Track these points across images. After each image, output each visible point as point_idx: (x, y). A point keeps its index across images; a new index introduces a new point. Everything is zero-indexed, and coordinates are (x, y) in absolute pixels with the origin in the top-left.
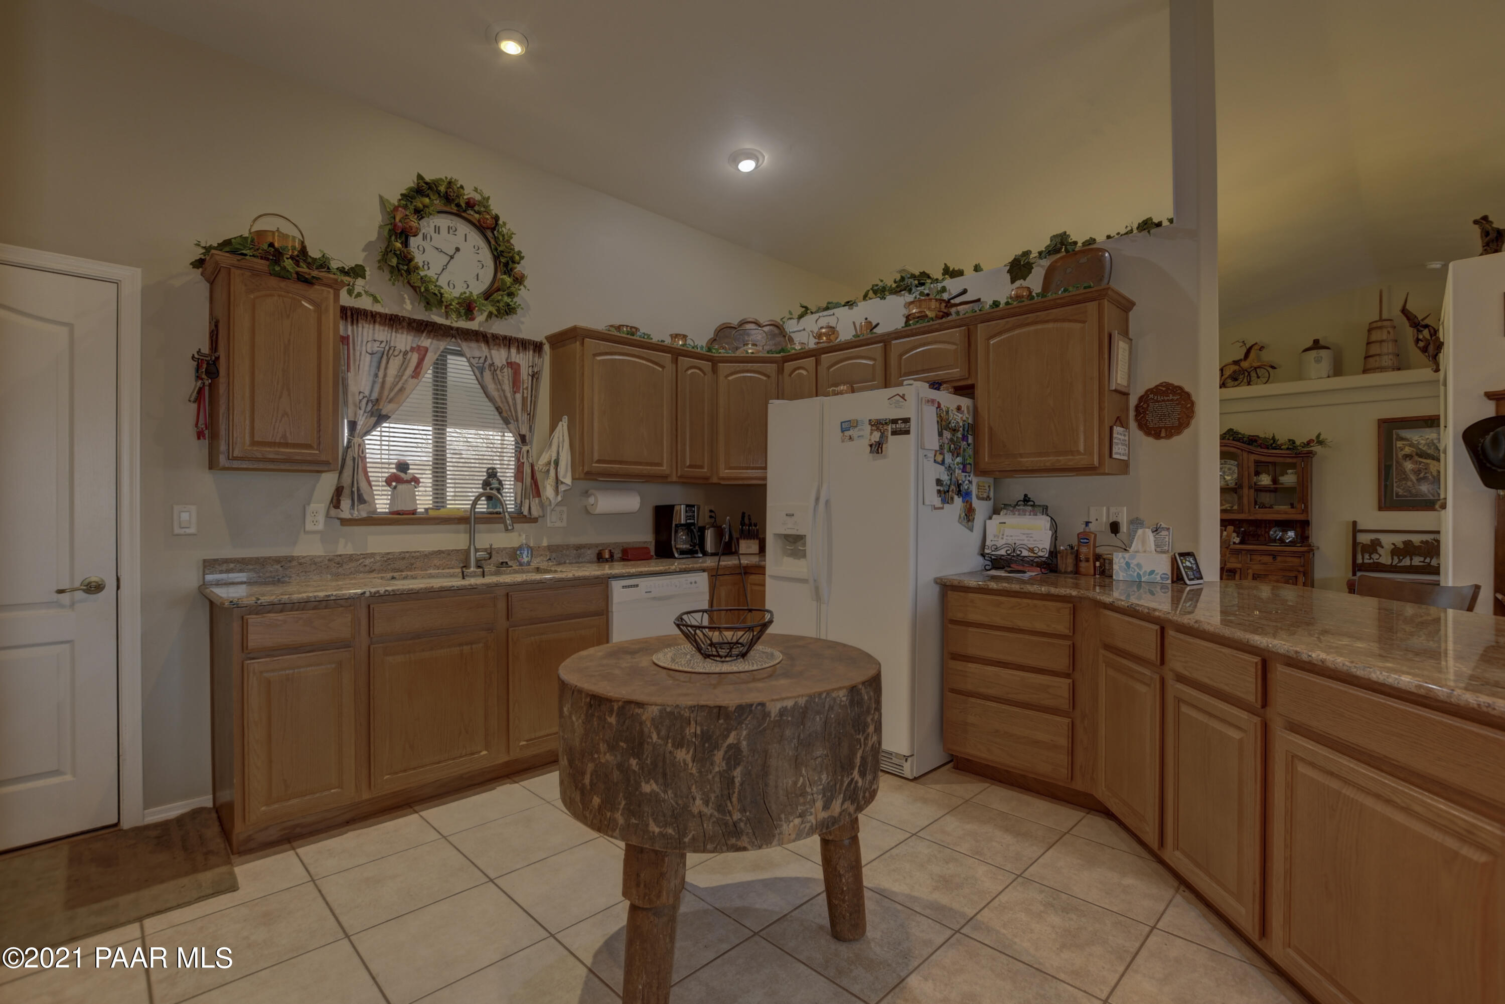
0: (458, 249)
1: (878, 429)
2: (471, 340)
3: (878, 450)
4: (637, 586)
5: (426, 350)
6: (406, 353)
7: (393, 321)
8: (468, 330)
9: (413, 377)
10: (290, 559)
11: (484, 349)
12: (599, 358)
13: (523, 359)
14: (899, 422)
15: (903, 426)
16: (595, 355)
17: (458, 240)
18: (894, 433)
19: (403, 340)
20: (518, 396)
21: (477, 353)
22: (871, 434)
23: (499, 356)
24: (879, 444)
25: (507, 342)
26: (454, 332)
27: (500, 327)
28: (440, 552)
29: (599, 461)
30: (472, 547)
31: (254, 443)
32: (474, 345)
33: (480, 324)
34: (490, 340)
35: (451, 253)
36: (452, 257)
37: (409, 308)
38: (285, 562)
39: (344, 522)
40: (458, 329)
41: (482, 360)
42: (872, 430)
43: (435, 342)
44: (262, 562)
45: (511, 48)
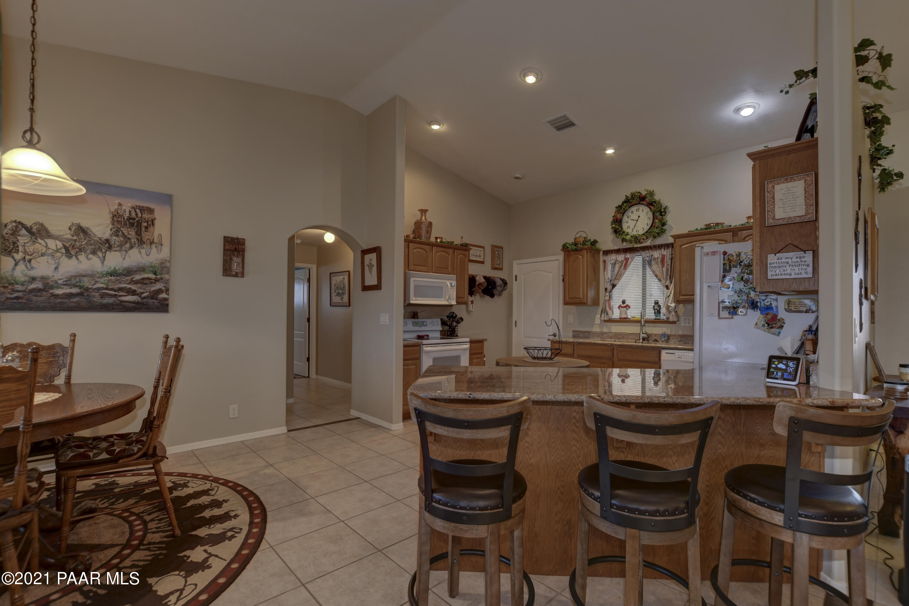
0: (639, 217)
2: (646, 250)
4: (674, 354)
5: (628, 258)
6: (622, 261)
7: (618, 251)
8: (644, 246)
9: (624, 269)
10: (590, 332)
11: (651, 252)
12: (683, 247)
13: (666, 252)
16: (681, 246)
17: (640, 213)
19: (621, 257)
20: (664, 269)
21: (648, 255)
23: (656, 254)
25: (660, 247)
26: (638, 249)
27: (659, 241)
28: (633, 333)
29: (683, 295)
30: (641, 332)
32: (647, 252)
33: (651, 243)
34: (653, 248)
35: (637, 219)
36: (637, 221)
37: (625, 245)
38: (589, 332)
39: (605, 321)
40: (640, 247)
41: (650, 257)
43: (632, 254)
44: (584, 332)
45: (610, 151)
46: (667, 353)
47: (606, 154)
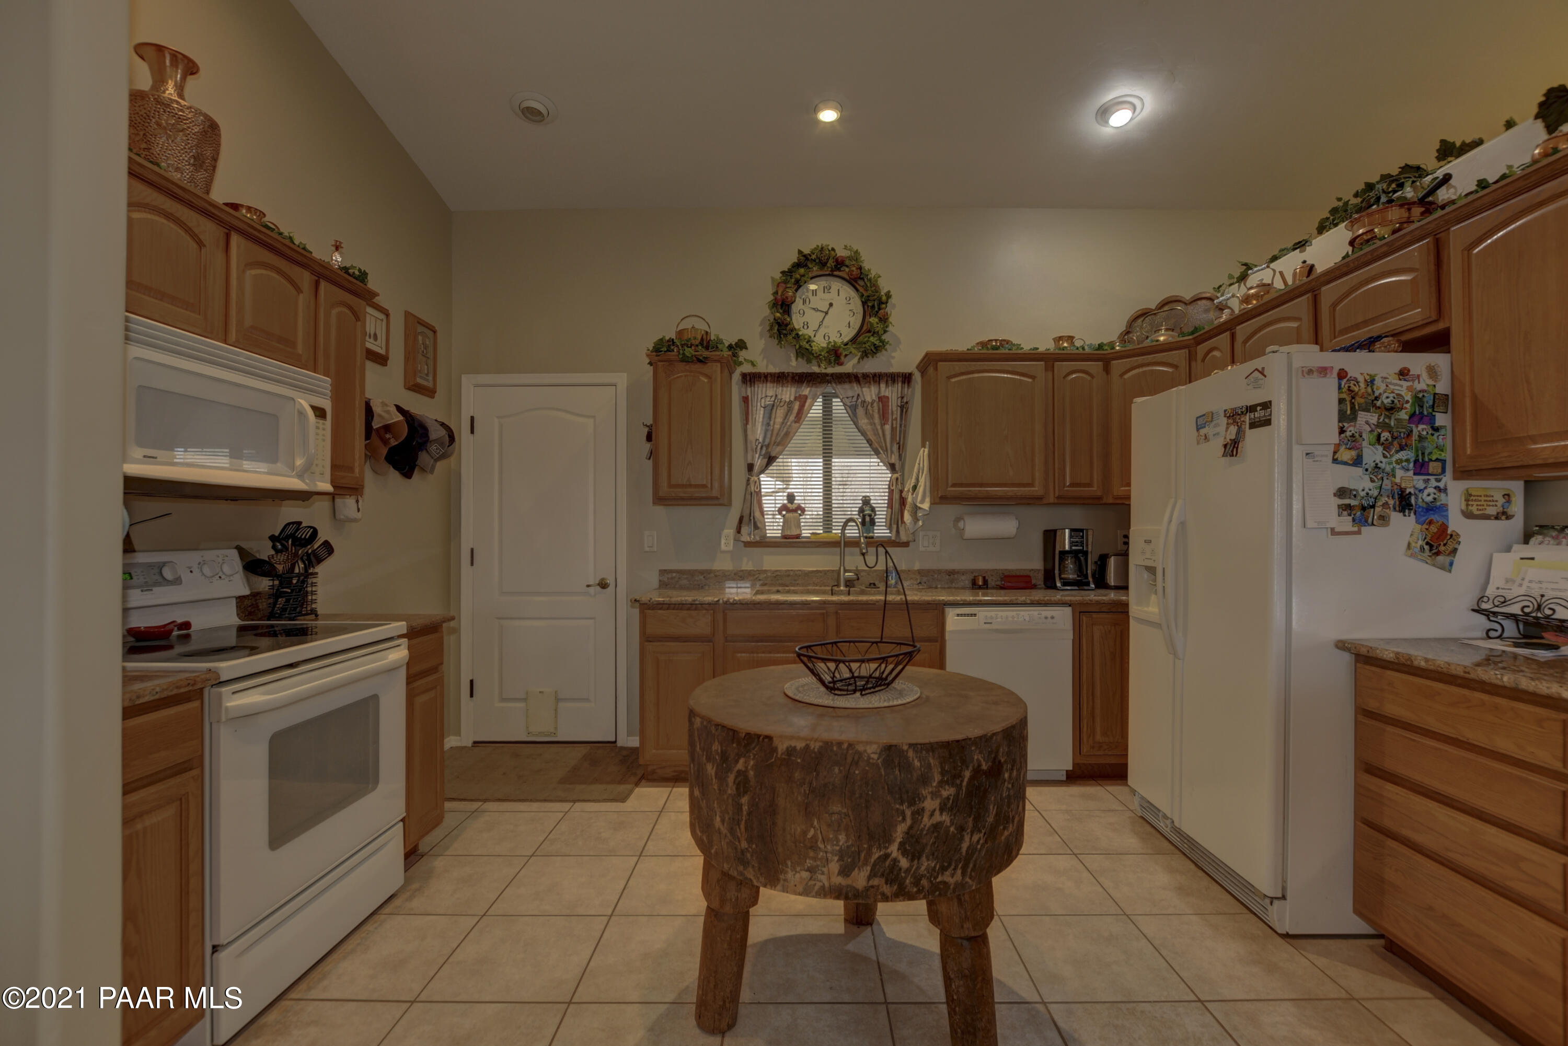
0: (831, 305)
1: (1235, 422)
2: (844, 382)
3: (1232, 451)
4: (975, 615)
5: (806, 397)
6: (790, 403)
7: (780, 378)
8: (841, 374)
9: (796, 422)
10: (710, 572)
11: (856, 388)
12: (953, 380)
13: (892, 392)
14: (1259, 408)
15: (1262, 413)
16: (949, 378)
17: (832, 296)
18: (1253, 425)
19: (788, 393)
20: (888, 427)
21: (850, 393)
22: (1227, 428)
23: (870, 393)
24: (1235, 443)
25: (876, 378)
26: (829, 378)
27: (872, 366)
28: (817, 571)
29: (954, 485)
30: (842, 568)
31: (671, 486)
32: (847, 386)
33: (854, 366)
34: (861, 379)
35: (825, 310)
36: (826, 313)
37: (795, 365)
38: (706, 573)
39: (748, 544)
40: (832, 375)
41: (855, 399)
42: (1228, 424)
43: (813, 389)
44: (692, 573)
45: (828, 116)
46: (958, 615)
47: (818, 122)
